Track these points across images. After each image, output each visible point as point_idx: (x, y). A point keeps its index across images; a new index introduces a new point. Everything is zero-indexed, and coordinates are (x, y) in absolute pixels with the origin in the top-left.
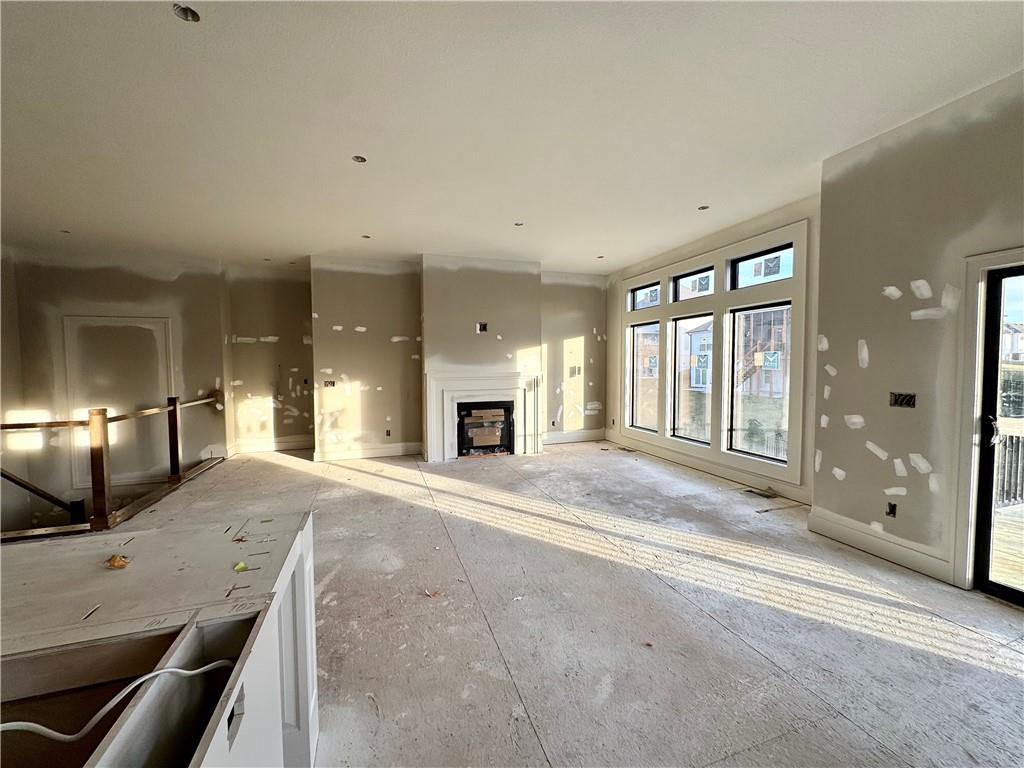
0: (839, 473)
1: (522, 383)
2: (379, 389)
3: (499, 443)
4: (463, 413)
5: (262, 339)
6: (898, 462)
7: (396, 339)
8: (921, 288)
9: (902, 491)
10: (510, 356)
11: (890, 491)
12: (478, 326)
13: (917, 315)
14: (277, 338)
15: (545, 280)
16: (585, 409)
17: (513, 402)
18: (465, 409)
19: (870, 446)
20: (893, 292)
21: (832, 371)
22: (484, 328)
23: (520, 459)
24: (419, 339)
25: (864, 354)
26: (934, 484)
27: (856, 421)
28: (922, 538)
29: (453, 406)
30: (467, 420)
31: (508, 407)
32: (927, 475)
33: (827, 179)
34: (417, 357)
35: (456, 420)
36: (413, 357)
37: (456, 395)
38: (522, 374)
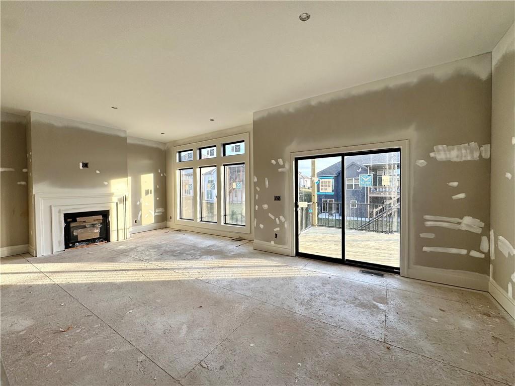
0: (262, 226)
1: (115, 199)
3: (99, 237)
4: (69, 220)
6: (277, 219)
8: (280, 161)
9: (279, 229)
10: (106, 183)
11: (275, 229)
12: (81, 164)
13: (280, 170)
15: (129, 141)
16: (155, 212)
17: (109, 210)
18: (70, 218)
19: (270, 215)
20: (273, 162)
21: (258, 189)
22: (85, 165)
23: (115, 244)
24: (25, 170)
25: (267, 183)
26: (286, 225)
27: (266, 206)
29: (60, 216)
30: (72, 225)
31: (105, 214)
32: (284, 222)
33: (255, 119)
34: (23, 183)
35: (63, 225)
36: (19, 183)
37: (62, 208)
38: (115, 194)
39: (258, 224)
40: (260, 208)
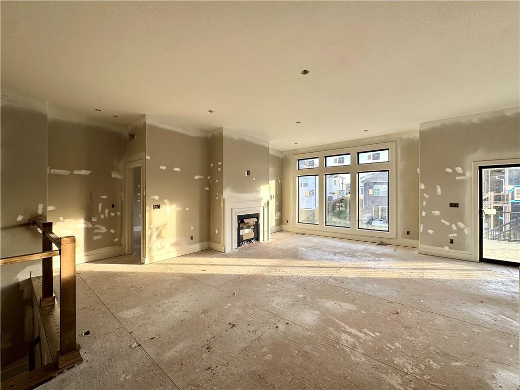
1: (263, 203)
2: (187, 209)
3: (253, 237)
4: (240, 221)
5: (76, 172)
6: (453, 225)
7: (197, 177)
8: (459, 170)
9: (455, 235)
10: (258, 189)
11: (451, 235)
12: (246, 172)
13: (458, 178)
14: (90, 172)
16: (275, 216)
17: (259, 213)
19: (443, 221)
20: (449, 170)
21: (427, 196)
23: (262, 243)
24: (209, 178)
25: (439, 190)
26: (466, 231)
27: (437, 213)
28: (463, 250)
29: (236, 218)
30: (241, 226)
31: (257, 216)
32: (464, 229)
33: (422, 129)
34: (207, 188)
35: (237, 225)
37: (237, 211)
38: (262, 198)
39: (425, 230)
40: (429, 214)
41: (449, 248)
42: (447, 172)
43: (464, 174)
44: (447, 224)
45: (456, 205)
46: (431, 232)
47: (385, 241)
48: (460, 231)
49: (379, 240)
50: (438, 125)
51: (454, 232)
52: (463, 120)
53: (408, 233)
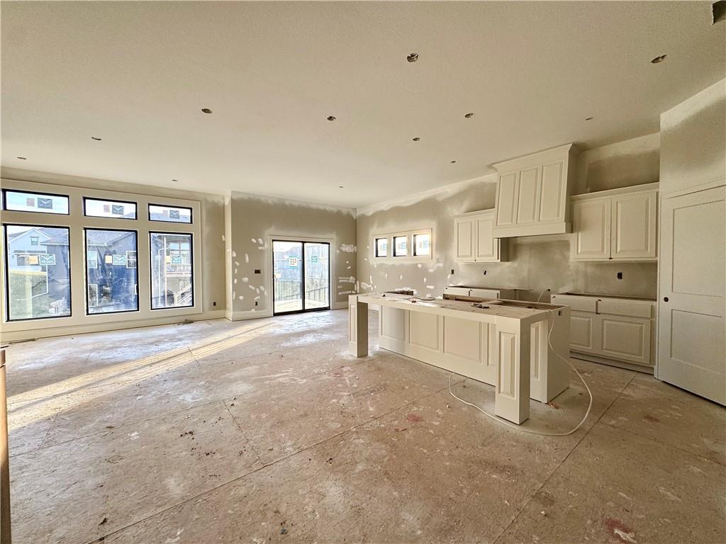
6: (257, 289)
8: (260, 241)
9: (258, 297)
11: (256, 299)
13: (260, 248)
19: (250, 286)
20: (254, 240)
21: (238, 264)
25: (247, 258)
26: (265, 293)
27: (246, 279)
28: (263, 309)
32: (264, 291)
33: (232, 197)
39: (237, 297)
40: (240, 281)
41: (256, 310)
42: (253, 242)
43: (263, 245)
44: (253, 288)
45: (257, 272)
46: (241, 298)
47: (189, 318)
48: (262, 292)
49: (183, 319)
50: (246, 197)
51: (257, 295)
52: (263, 199)
53: (215, 304)
